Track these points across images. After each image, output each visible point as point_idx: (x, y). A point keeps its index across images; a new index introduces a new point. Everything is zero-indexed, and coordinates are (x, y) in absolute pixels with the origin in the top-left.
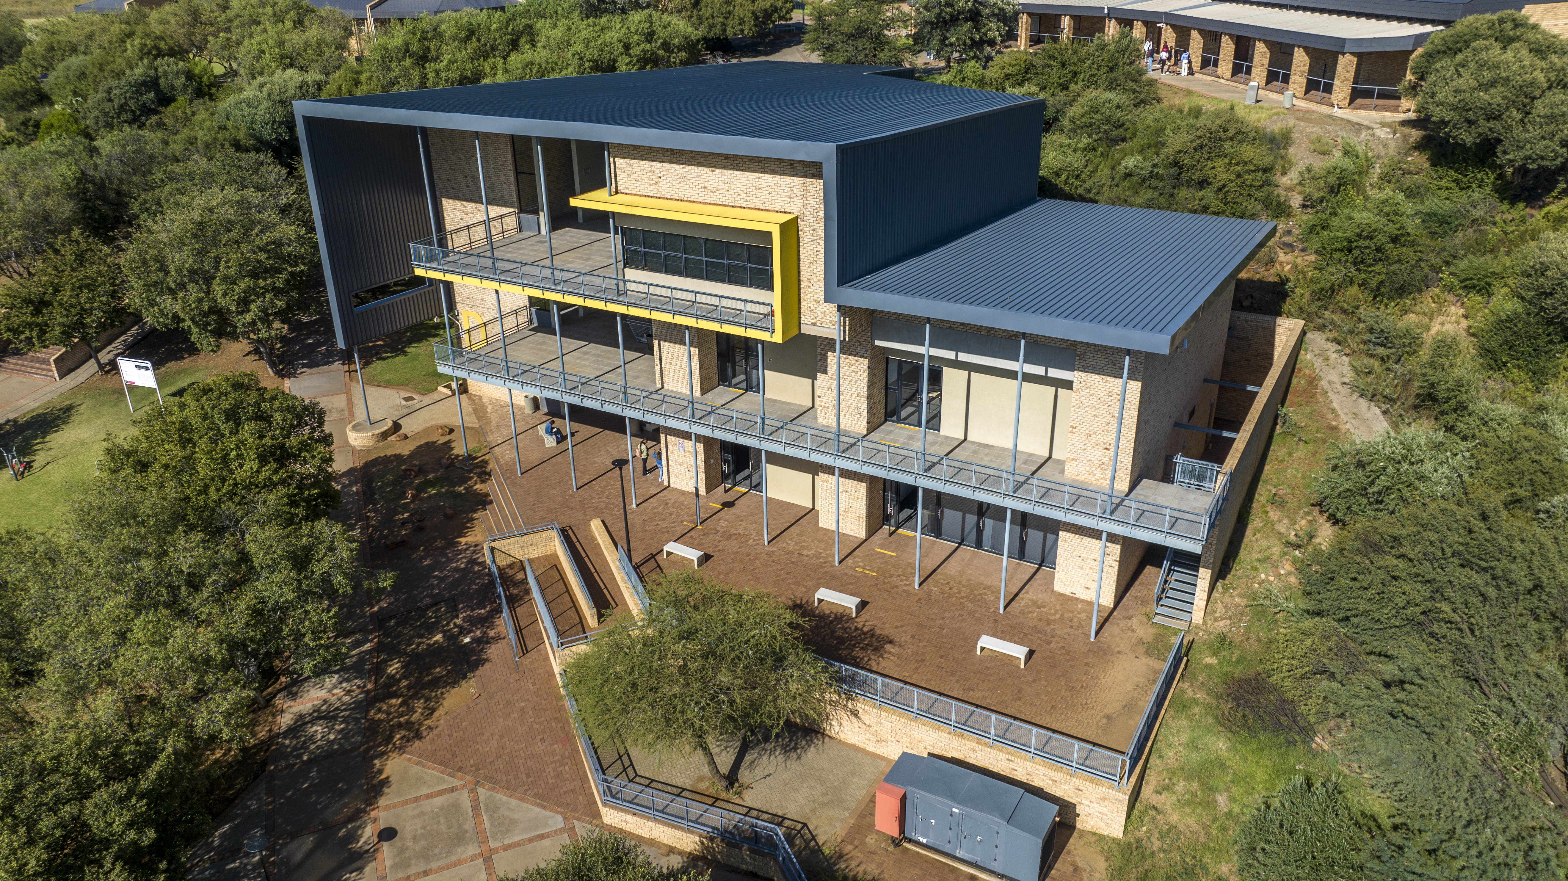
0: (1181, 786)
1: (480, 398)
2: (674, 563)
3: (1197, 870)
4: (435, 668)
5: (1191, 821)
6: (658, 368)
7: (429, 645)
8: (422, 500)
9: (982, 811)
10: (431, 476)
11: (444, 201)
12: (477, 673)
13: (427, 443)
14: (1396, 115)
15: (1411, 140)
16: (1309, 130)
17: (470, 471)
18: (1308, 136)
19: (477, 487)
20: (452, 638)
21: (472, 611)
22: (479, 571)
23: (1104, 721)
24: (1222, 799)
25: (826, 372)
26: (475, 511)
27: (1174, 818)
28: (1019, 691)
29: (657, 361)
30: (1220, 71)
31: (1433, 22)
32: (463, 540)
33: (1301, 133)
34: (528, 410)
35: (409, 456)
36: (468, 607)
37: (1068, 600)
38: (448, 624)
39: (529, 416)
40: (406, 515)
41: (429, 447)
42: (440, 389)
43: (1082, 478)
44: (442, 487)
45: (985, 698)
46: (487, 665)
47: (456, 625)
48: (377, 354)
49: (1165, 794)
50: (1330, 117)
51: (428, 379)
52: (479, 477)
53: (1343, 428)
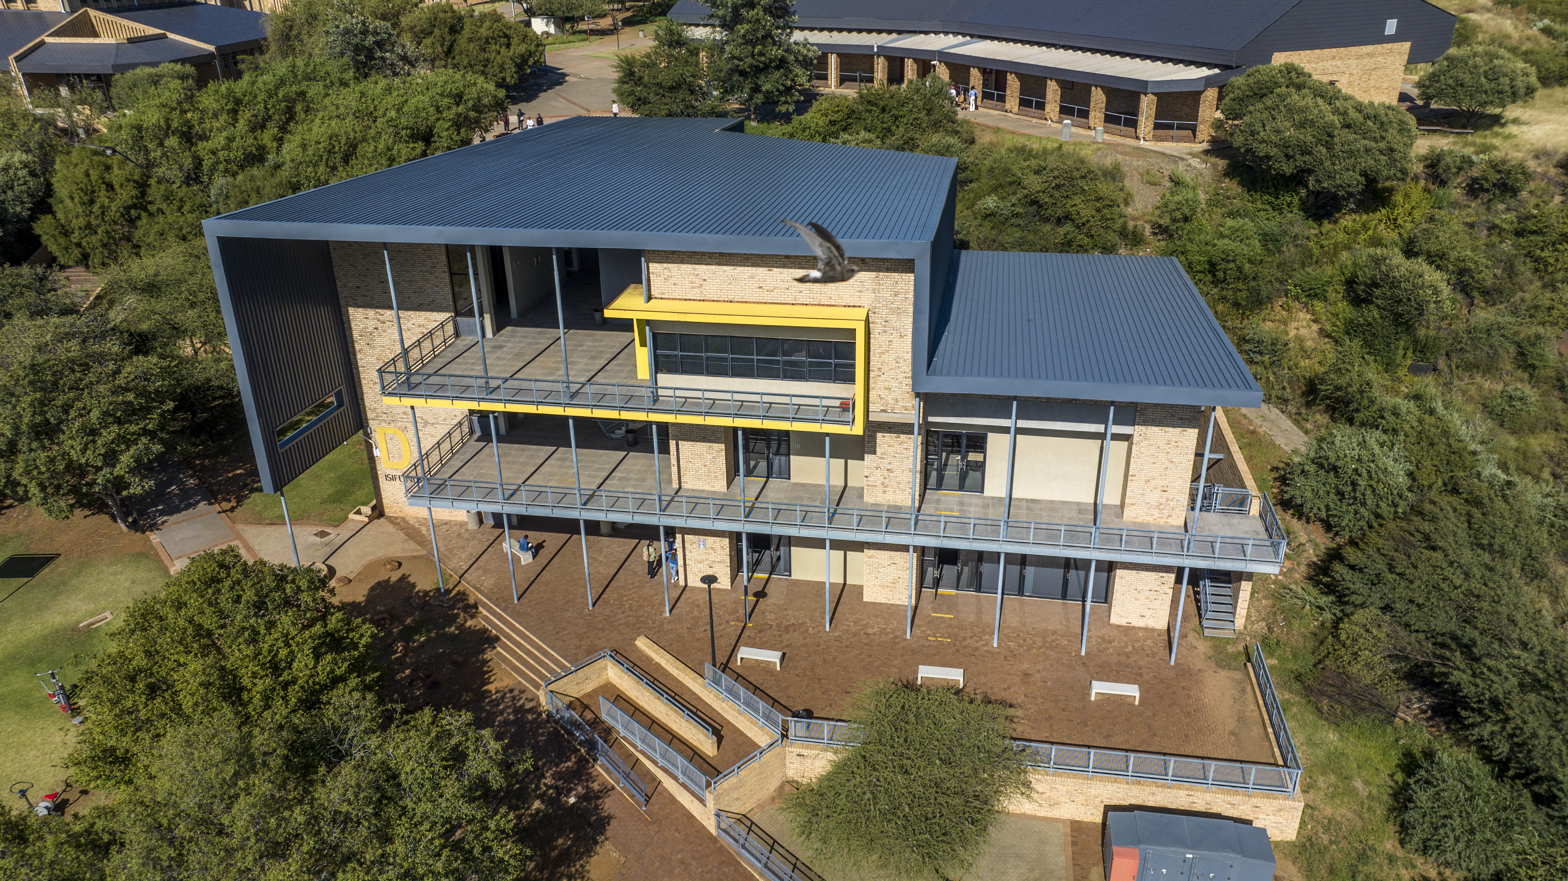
0: (1321, 782)
1: (403, 519)
2: (751, 668)
3: (1369, 853)
4: (556, 839)
5: (1344, 811)
6: (674, 469)
7: (531, 815)
8: (414, 650)
9: (1216, 850)
10: (408, 621)
11: (351, 310)
12: (608, 833)
13: (379, 583)
14: (1193, 145)
15: (1220, 168)
16: (1135, 164)
17: (452, 607)
18: (1136, 169)
19: (468, 624)
20: (553, 802)
21: (557, 766)
22: (535, 719)
23: (1233, 738)
24: (1358, 784)
25: (874, 453)
26: (483, 651)
27: (1329, 811)
28: (1150, 728)
29: (674, 461)
30: (1008, 106)
31: (1210, 66)
32: (491, 687)
33: (1129, 166)
34: (473, 525)
35: (367, 601)
36: (551, 762)
37: (1127, 630)
38: (538, 787)
39: (476, 532)
40: (407, 672)
41: (381, 589)
42: (351, 516)
43: (1140, 520)
44: (429, 631)
45: (1127, 741)
46: (614, 823)
47: (549, 787)
48: (246, 485)
49: (1312, 791)
50: (1138, 148)
51: (329, 506)
52: (466, 612)
53: (1261, 431)
